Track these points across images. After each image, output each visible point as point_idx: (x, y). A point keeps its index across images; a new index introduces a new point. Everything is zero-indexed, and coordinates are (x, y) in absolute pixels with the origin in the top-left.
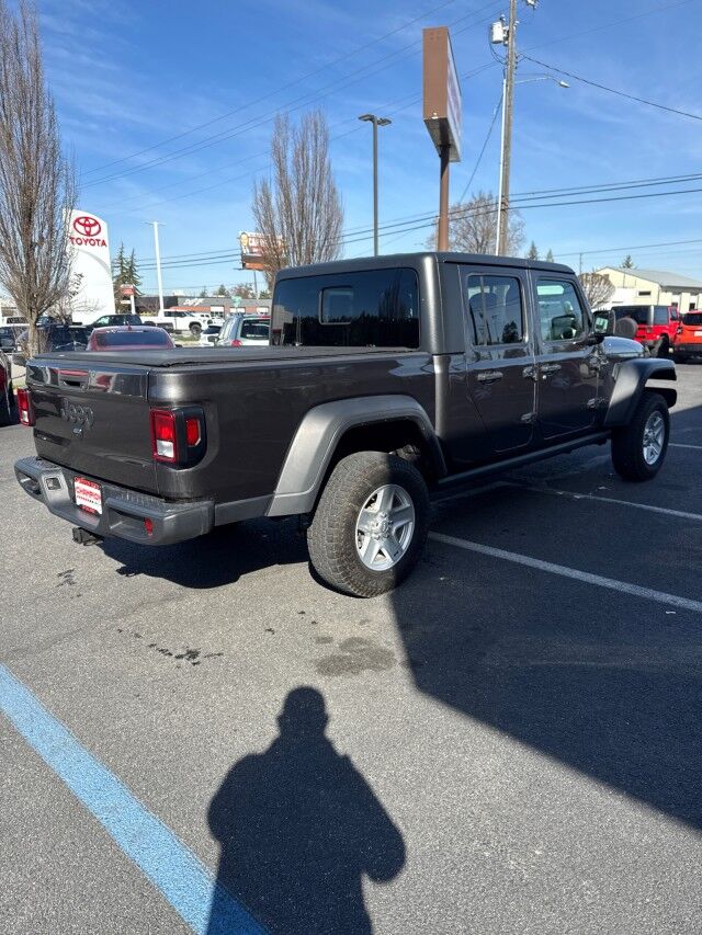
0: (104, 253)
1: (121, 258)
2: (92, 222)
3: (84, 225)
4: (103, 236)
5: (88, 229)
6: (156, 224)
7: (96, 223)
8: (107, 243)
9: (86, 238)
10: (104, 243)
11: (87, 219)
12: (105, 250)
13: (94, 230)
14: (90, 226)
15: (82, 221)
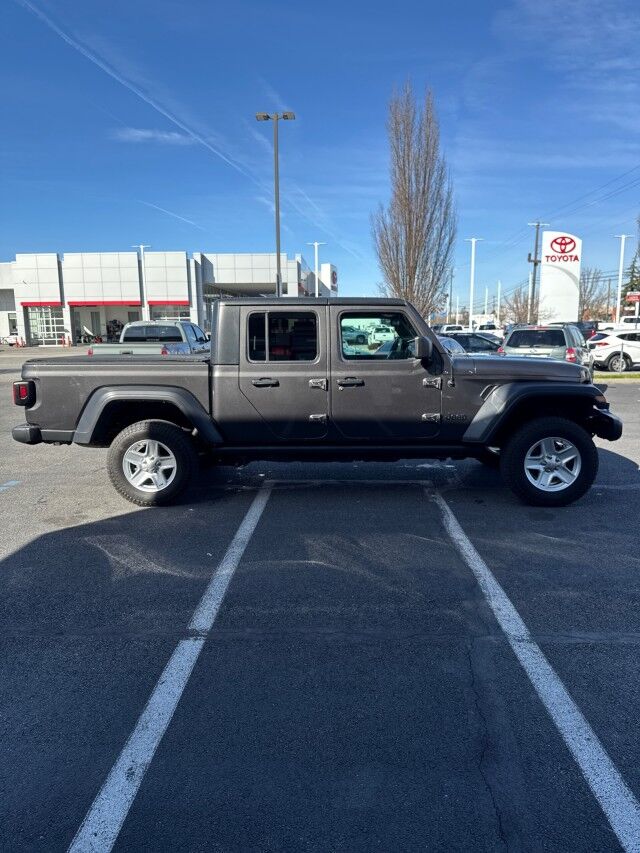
0: (575, 268)
1: (633, 267)
2: (568, 240)
3: (561, 244)
4: (577, 252)
5: (563, 247)
6: (623, 237)
7: (572, 241)
8: (579, 258)
9: (560, 255)
10: (576, 258)
11: (563, 238)
12: (577, 264)
13: (569, 247)
14: (566, 244)
15: (559, 241)
